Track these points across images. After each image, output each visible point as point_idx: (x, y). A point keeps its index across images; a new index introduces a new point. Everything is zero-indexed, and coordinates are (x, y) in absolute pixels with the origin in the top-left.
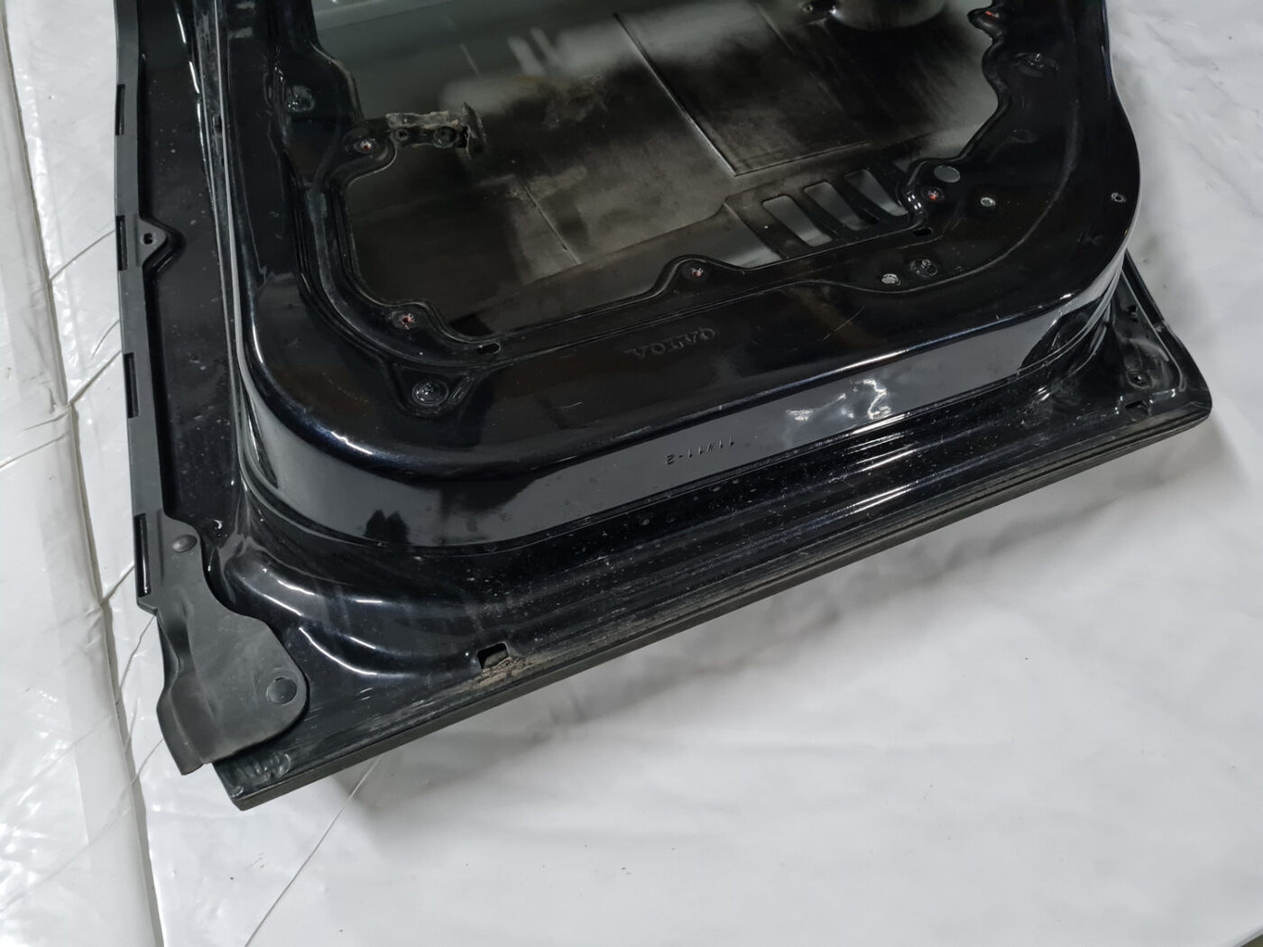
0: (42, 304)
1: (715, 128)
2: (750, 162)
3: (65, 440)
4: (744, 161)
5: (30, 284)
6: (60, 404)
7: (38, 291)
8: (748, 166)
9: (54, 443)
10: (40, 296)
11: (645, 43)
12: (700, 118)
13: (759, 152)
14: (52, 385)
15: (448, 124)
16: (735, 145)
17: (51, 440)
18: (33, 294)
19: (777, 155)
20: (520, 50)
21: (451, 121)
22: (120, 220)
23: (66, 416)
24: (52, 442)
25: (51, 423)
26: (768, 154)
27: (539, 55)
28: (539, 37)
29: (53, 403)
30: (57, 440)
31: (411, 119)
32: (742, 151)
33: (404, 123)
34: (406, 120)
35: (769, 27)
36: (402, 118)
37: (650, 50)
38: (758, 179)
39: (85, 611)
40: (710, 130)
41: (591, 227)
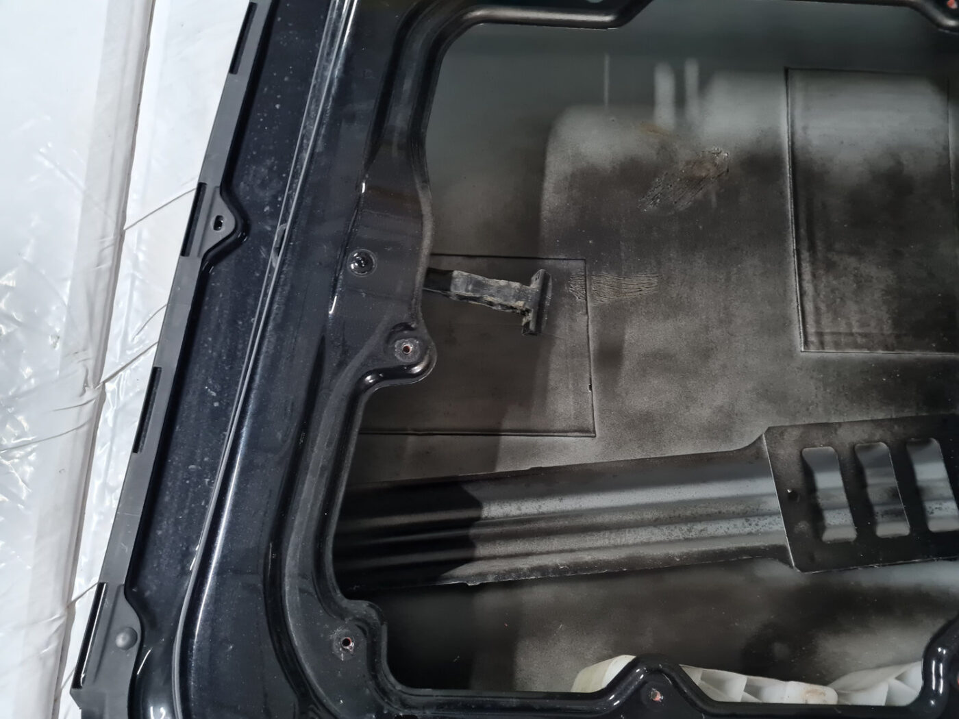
0: (107, 264)
2: (826, 337)
3: (85, 428)
4: (819, 334)
5: (103, 237)
6: (92, 387)
7: (108, 247)
8: (821, 342)
10: (109, 252)
11: (799, 125)
13: (843, 328)
14: (91, 364)
15: (513, 303)
16: (823, 307)
17: (72, 429)
18: (102, 250)
19: (859, 340)
20: (664, 85)
21: (517, 300)
22: (201, 187)
23: (93, 402)
24: (73, 430)
25: (77, 409)
26: (852, 334)
28: (692, 72)
29: (86, 384)
30: (78, 428)
31: (479, 285)
32: (826, 320)
33: (467, 291)
34: (470, 287)
35: (946, 148)
36: (469, 281)
38: (823, 365)
39: (52, 616)
40: (807, 276)
41: (628, 365)
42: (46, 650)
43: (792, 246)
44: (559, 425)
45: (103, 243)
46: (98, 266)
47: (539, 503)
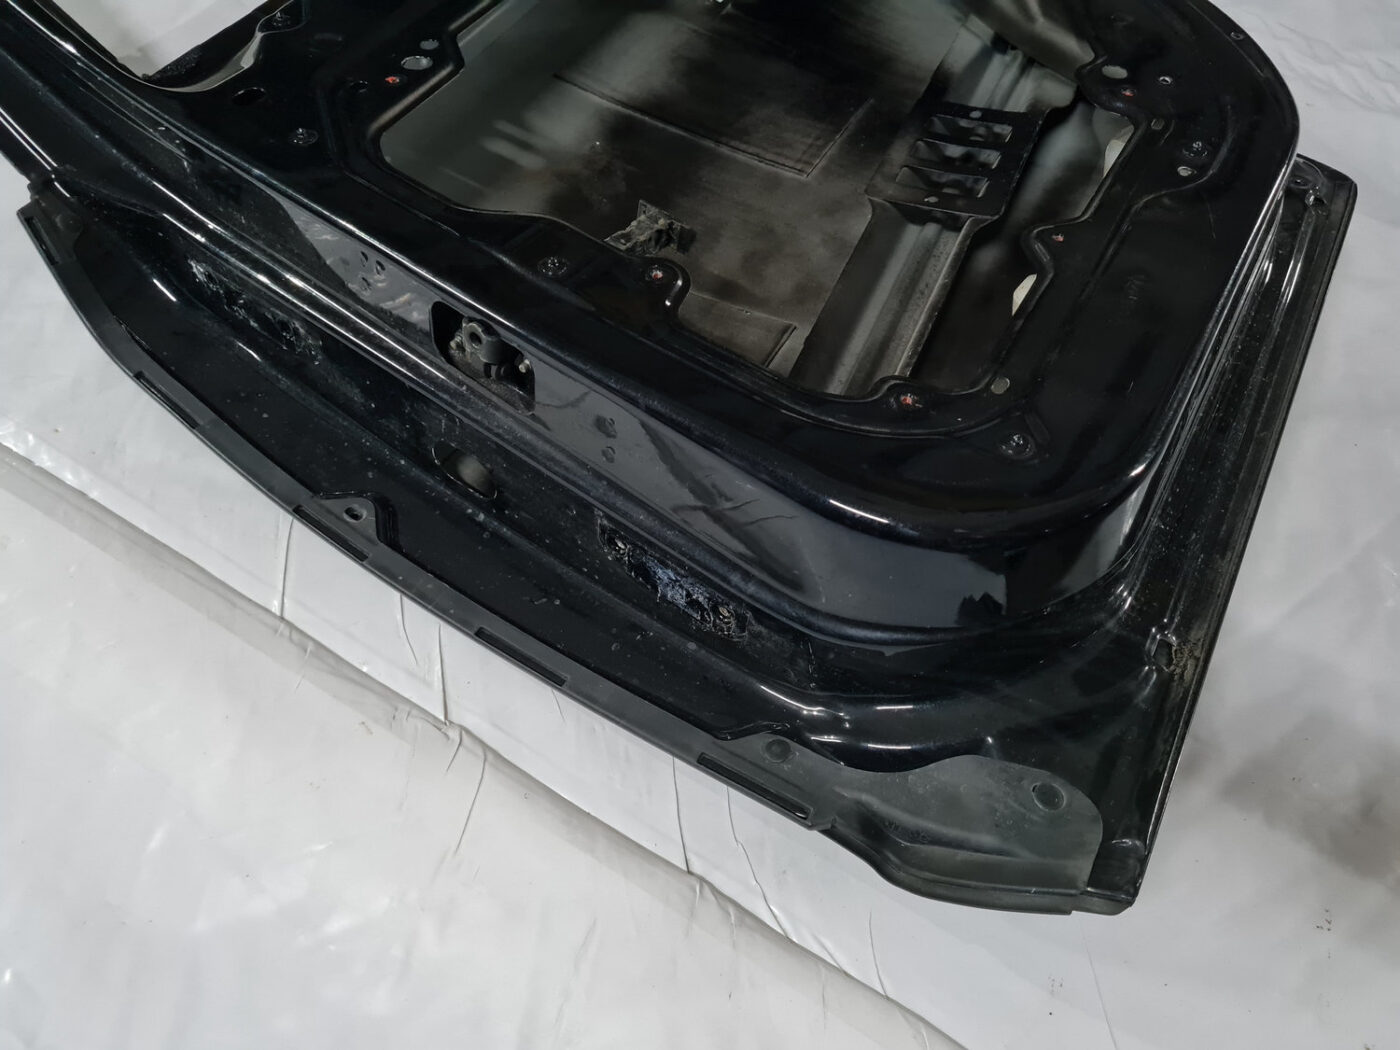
0: (310, 644)
1: (746, 143)
2: (805, 158)
3: (490, 756)
4: (799, 161)
5: (276, 631)
6: (444, 726)
7: (290, 633)
8: (807, 163)
9: (487, 764)
11: (607, 91)
12: (724, 139)
13: (804, 148)
14: (416, 712)
16: (776, 149)
17: (481, 762)
18: (291, 639)
19: (819, 143)
20: (502, 147)
24: (484, 765)
25: (461, 748)
26: (811, 145)
27: (526, 146)
28: (507, 128)
30: (485, 760)
32: (788, 152)
35: (695, 31)
37: (618, 96)
38: (826, 171)
39: (695, 891)
40: (743, 147)
41: (743, 282)
42: (733, 918)
43: (711, 144)
44: (769, 345)
45: (282, 635)
46: (306, 651)
47: (836, 380)
